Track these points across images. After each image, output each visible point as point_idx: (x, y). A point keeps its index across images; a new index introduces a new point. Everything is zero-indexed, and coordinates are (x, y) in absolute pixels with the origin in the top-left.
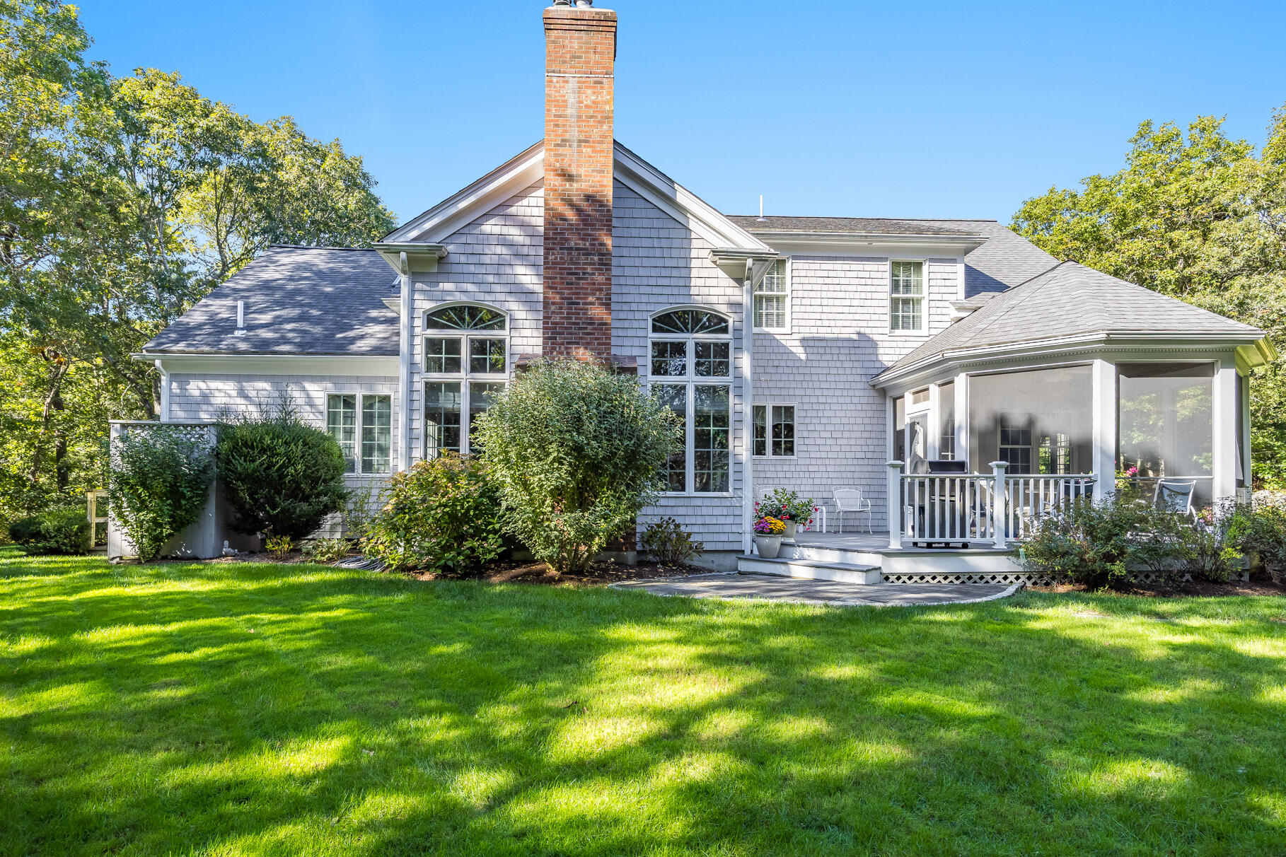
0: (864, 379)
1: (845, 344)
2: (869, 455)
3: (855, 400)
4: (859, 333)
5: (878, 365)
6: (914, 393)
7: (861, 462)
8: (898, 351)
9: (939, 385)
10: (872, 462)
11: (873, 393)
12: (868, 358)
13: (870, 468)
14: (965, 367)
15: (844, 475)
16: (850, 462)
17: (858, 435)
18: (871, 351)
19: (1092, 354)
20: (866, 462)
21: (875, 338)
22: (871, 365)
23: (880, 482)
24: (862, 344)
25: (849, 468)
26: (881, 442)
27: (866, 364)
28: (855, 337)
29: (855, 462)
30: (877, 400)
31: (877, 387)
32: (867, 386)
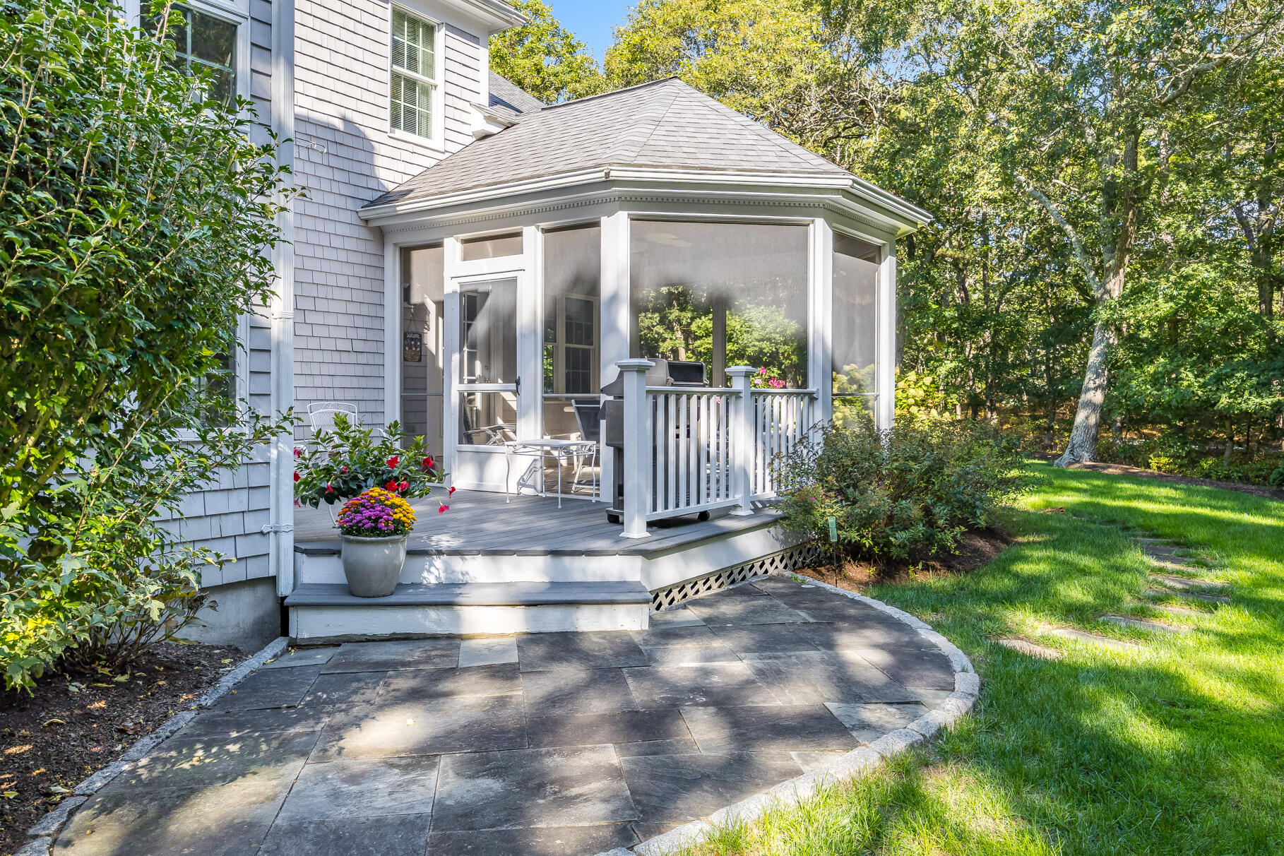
0: (351, 204)
1: (321, 133)
2: (359, 346)
3: (337, 242)
4: (344, 119)
5: (372, 184)
6: (466, 241)
7: (345, 358)
8: (401, 167)
9: (545, 231)
10: (363, 359)
11: (364, 234)
12: (356, 167)
13: (359, 370)
14: (627, 202)
15: (318, 381)
16: (328, 357)
17: (341, 307)
18: (361, 156)
19: (811, 209)
20: (353, 358)
21: (371, 134)
22: (362, 181)
23: (374, 395)
24: (348, 140)
25: (325, 369)
26: (376, 324)
27: (355, 179)
28: (339, 124)
29: (336, 357)
30: (371, 248)
31: (372, 224)
32: (355, 220)
